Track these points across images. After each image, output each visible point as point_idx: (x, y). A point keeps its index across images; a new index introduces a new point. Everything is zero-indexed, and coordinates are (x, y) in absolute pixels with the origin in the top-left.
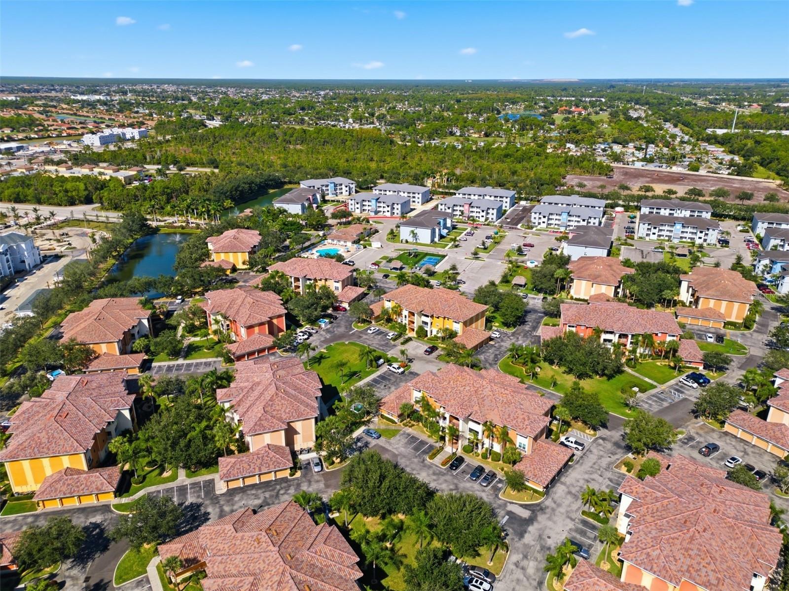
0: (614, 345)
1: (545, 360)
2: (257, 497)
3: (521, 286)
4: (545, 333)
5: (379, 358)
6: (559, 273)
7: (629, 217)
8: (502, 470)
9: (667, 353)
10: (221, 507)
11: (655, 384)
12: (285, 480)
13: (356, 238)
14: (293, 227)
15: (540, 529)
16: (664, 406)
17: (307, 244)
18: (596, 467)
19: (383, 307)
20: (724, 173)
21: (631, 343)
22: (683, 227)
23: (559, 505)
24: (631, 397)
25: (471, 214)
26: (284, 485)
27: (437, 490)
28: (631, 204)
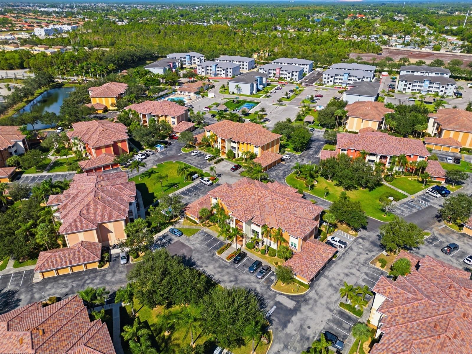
0: (376, 164)
1: (322, 175)
2: (66, 285)
3: (310, 123)
4: (324, 155)
5: (195, 173)
6: (338, 112)
7: (392, 78)
8: (277, 264)
9: (417, 170)
10: (33, 295)
11: (406, 194)
12: (94, 271)
13: (197, 90)
14: (154, 82)
15: (302, 320)
16: (413, 212)
17: (161, 93)
18: (355, 262)
19: (205, 136)
20: (458, 52)
21: (390, 163)
22: (430, 83)
23: (321, 297)
24: (387, 204)
25: (281, 76)
26: (92, 275)
27: (220, 282)
28: (393, 70)
